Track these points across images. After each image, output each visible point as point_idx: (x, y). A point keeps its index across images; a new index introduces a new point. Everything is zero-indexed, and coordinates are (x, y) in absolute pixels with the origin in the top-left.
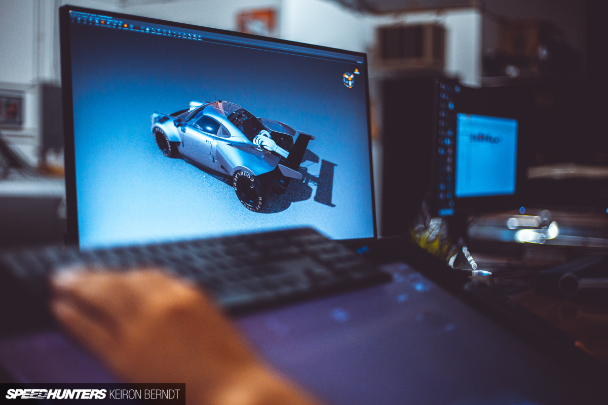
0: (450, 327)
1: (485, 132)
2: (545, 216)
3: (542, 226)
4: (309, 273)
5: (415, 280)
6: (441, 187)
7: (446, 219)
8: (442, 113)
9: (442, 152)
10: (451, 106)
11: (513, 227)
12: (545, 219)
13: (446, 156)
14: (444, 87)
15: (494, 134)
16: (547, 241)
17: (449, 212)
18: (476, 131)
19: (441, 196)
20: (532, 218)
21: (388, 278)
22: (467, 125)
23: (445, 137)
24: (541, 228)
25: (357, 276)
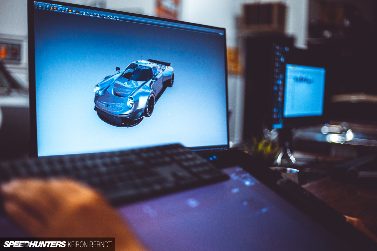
0: (264, 210)
1: (304, 76)
2: (344, 126)
3: (343, 132)
4: (174, 175)
5: (245, 178)
6: (275, 111)
7: (279, 131)
8: (276, 64)
9: (276, 88)
10: (282, 60)
11: (325, 132)
12: (345, 128)
13: (278, 91)
14: (278, 48)
15: (310, 77)
16: (346, 142)
17: (279, 126)
18: (298, 75)
19: (275, 116)
20: (336, 127)
21: (227, 178)
22: (292, 71)
23: (278, 79)
24: (342, 133)
25: (206, 177)
